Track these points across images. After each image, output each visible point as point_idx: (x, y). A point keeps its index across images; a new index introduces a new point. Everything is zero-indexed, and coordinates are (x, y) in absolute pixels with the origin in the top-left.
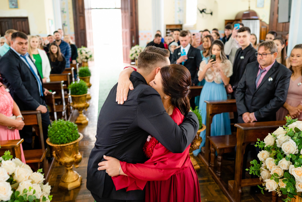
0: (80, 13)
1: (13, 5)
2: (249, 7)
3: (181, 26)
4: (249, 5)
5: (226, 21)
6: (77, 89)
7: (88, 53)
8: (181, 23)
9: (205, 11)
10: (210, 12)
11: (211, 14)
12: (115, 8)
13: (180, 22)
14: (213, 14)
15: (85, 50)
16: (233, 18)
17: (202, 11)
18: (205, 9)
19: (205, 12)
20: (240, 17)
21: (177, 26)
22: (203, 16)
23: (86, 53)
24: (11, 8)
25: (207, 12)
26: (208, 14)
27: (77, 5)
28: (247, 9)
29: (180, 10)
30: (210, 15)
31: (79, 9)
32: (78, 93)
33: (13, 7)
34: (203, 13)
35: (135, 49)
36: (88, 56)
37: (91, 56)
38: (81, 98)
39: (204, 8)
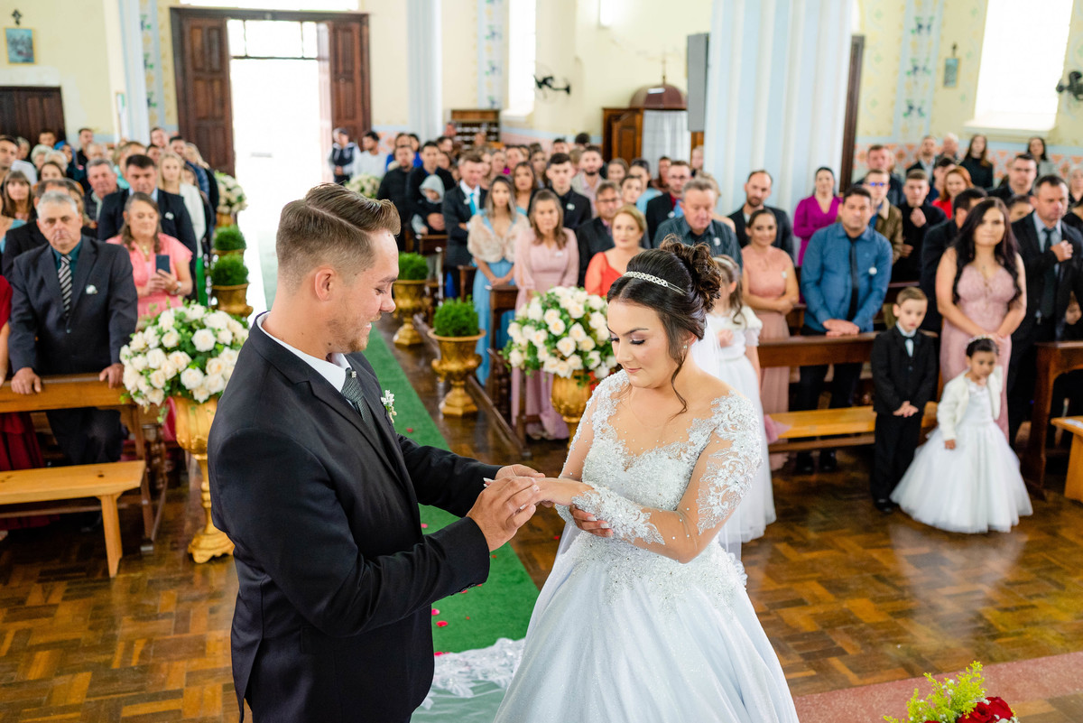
0: (195, 69)
1: (20, 53)
2: (664, 77)
3: (496, 113)
4: (664, 71)
5: (605, 110)
6: (229, 273)
7: (234, 191)
8: (496, 107)
9: (549, 82)
10: (562, 85)
11: (568, 90)
12: (300, 56)
13: (493, 102)
14: (573, 90)
15: (224, 183)
16: (624, 104)
17: (543, 83)
18: (551, 78)
19: (550, 86)
20: (640, 103)
21: (483, 113)
22: (545, 96)
23: (229, 190)
24: (12, 61)
25: (555, 85)
26: (556, 90)
27: (188, 47)
28: (659, 81)
29: (493, 69)
30: (563, 93)
31: (193, 56)
32: (230, 281)
33: (20, 58)
34: (545, 88)
35: (359, 182)
36: (233, 199)
37: (240, 199)
38: (236, 294)
39: (547, 74)
